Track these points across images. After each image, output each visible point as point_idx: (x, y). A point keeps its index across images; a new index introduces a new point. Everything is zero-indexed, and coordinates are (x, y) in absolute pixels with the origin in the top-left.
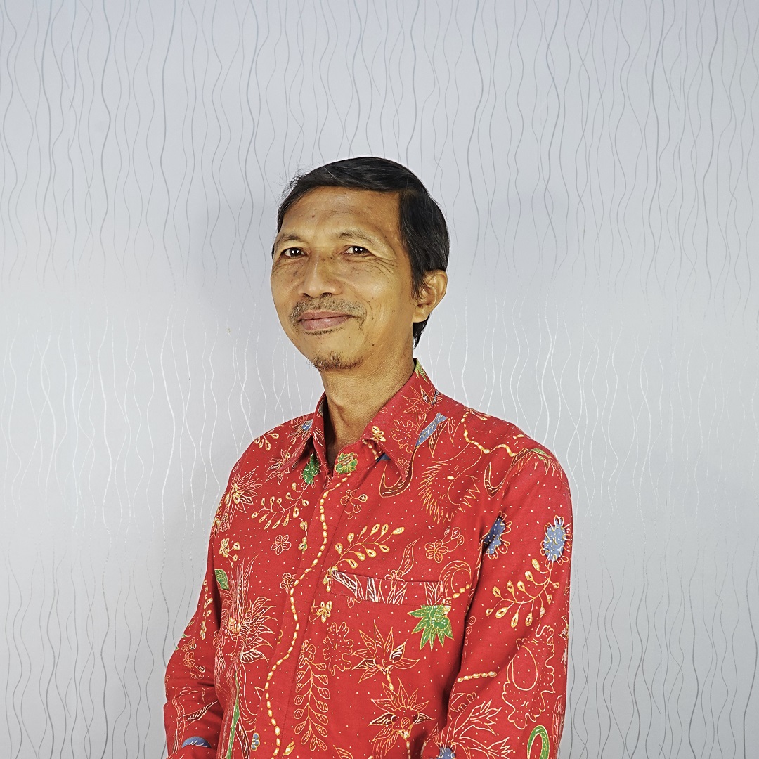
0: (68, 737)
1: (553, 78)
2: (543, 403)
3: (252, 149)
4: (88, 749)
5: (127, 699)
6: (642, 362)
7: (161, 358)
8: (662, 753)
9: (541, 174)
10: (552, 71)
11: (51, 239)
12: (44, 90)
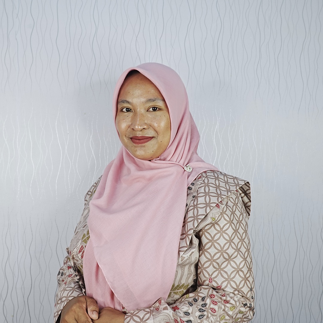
0: (14, 287)
1: (219, 14)
2: (215, 146)
4: (23, 291)
5: (41, 270)
6: (254, 129)
7: (56, 125)
8: (261, 286)
9: (214, 52)
11: (8, 73)
12: (5, 9)
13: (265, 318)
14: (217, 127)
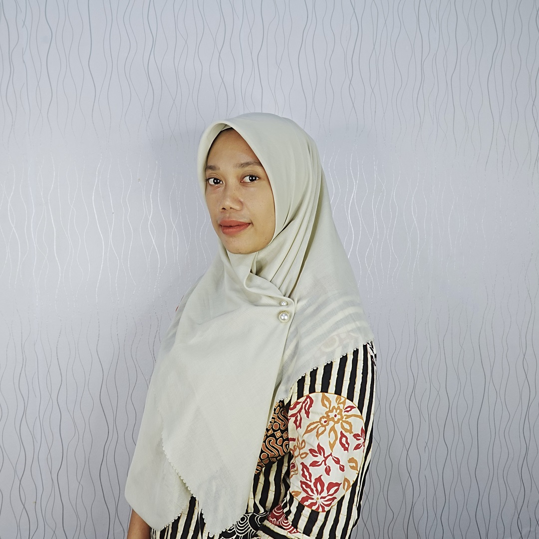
0: (36, 456)
1: (354, 9)
2: (350, 225)
3: (152, 56)
4: (50, 463)
5: (76, 429)
6: (413, 198)
7: (93, 199)
8: (427, 448)
9: (347, 74)
10: (353, 4)
11: (13, 118)
12: (4, 13)
13: (435, 497)
14: (354, 195)
